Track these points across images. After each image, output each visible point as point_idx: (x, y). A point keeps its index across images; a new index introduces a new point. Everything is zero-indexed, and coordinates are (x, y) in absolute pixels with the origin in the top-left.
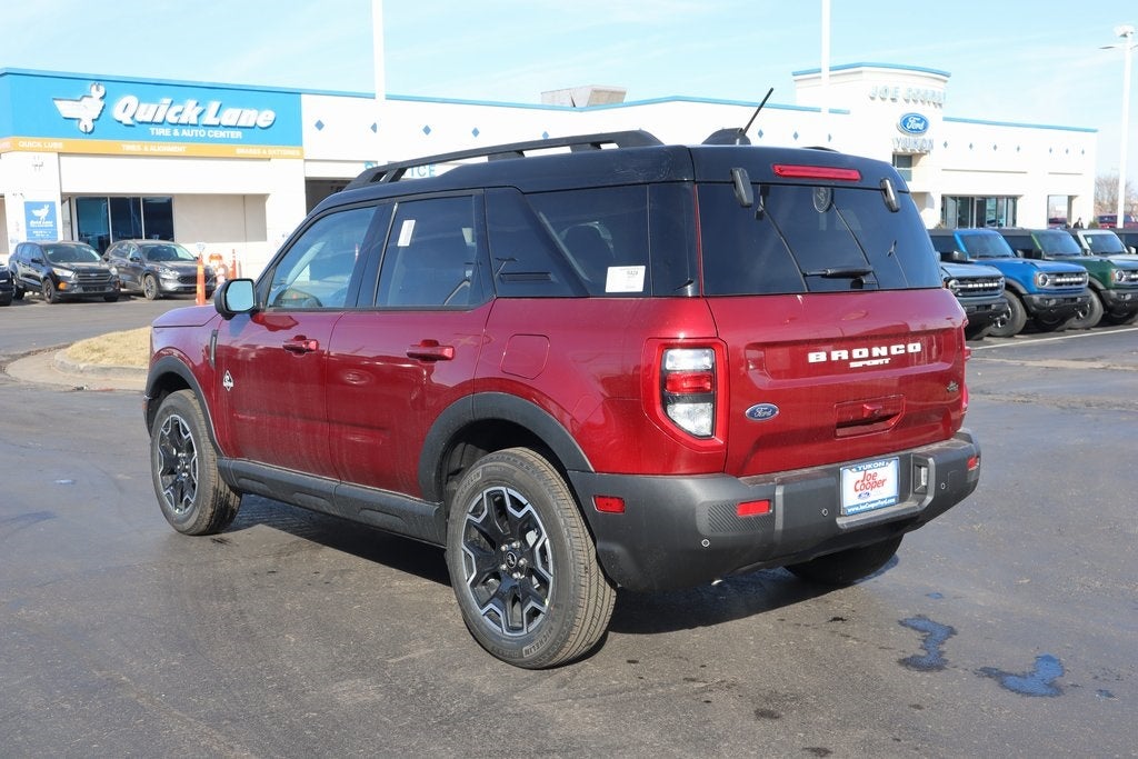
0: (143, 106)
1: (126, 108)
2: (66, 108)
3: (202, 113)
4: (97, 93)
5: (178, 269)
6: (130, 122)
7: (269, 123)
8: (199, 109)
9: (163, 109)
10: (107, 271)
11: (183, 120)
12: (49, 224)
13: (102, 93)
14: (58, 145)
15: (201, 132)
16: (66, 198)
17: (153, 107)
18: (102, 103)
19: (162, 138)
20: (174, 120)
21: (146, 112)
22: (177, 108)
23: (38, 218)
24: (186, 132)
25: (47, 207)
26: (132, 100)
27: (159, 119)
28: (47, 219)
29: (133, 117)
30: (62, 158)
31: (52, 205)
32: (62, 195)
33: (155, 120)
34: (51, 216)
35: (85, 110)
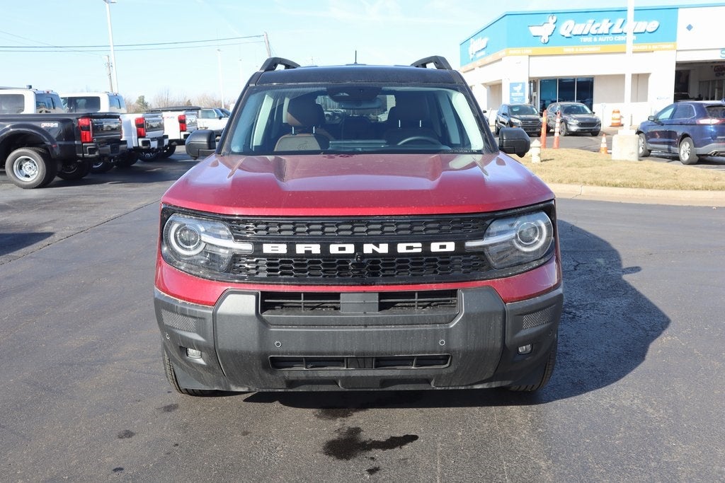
0: (578, 25)
1: (568, 27)
2: (535, 31)
3: (611, 27)
4: (552, 21)
5: (578, 119)
6: (569, 35)
7: (654, 29)
8: (610, 24)
9: (589, 26)
10: (539, 120)
11: (600, 32)
12: (522, 94)
13: (554, 21)
14: (529, 51)
15: (610, 38)
16: (533, 82)
17: (583, 25)
18: (554, 26)
19: (587, 43)
20: (594, 32)
21: (578, 29)
22: (597, 25)
23: (516, 92)
24: (601, 39)
25: (521, 85)
26: (571, 22)
27: (586, 32)
28: (520, 91)
29: (570, 33)
30: (531, 58)
31: (523, 84)
32: (529, 78)
33: (584, 33)
34: (523, 90)
35: (544, 31)
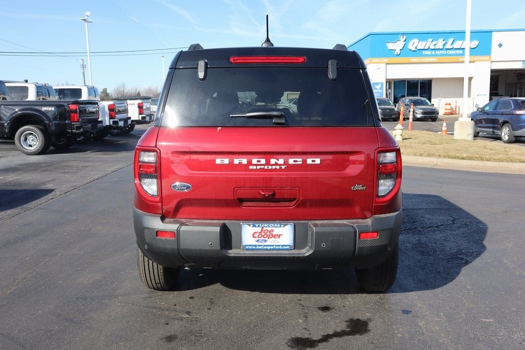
0: (421, 43)
1: (414, 44)
2: (390, 46)
3: (445, 44)
4: (402, 39)
5: (422, 109)
6: (415, 50)
7: (476, 46)
8: (444, 42)
9: (429, 43)
10: (393, 109)
11: (437, 47)
12: (381, 91)
13: (404, 39)
14: (386, 60)
15: (444, 52)
16: (389, 82)
17: (425, 43)
18: (404, 43)
19: (428, 56)
20: (433, 48)
21: (421, 45)
22: (435, 43)
23: (377, 89)
24: (437, 52)
25: (380, 84)
26: (416, 41)
27: (426, 48)
28: (380, 89)
29: (416, 48)
30: (387, 65)
31: (382, 83)
32: (386, 79)
33: (425, 48)
34: (381, 88)
35: (397, 46)
